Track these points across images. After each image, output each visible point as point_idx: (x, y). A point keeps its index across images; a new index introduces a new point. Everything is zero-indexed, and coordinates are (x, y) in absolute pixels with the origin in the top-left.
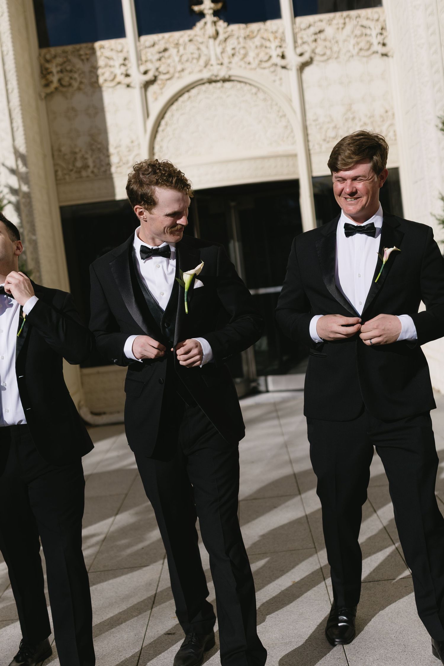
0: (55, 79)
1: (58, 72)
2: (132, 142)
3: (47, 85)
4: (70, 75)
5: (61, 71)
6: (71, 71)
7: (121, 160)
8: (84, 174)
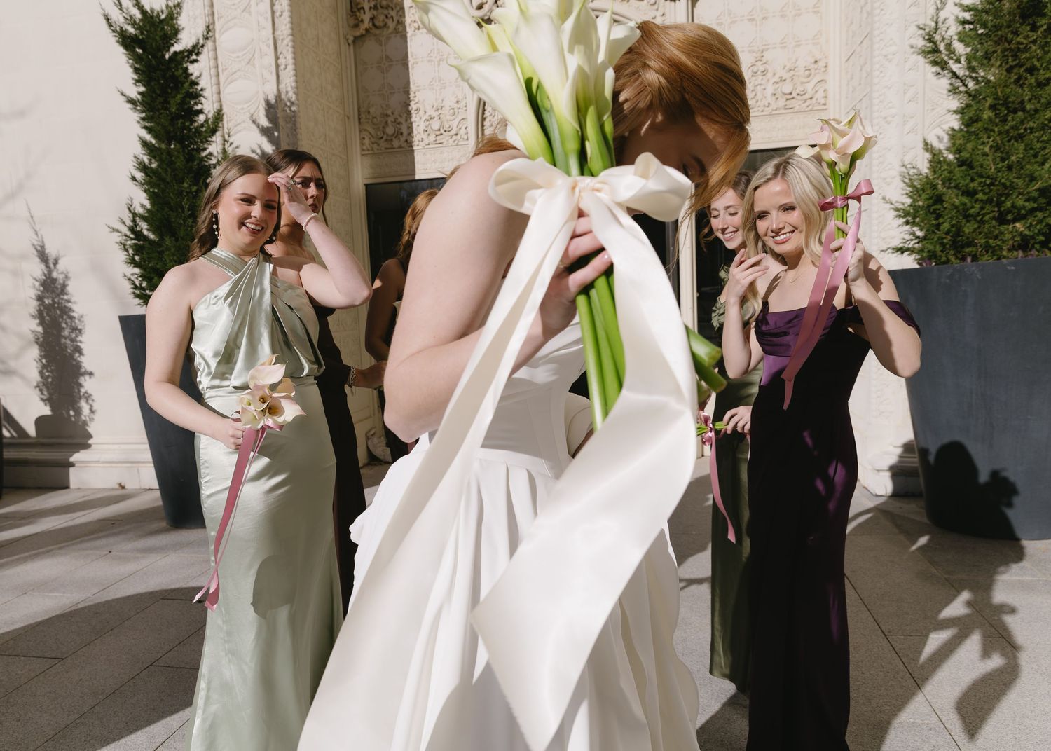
0: (366, 17)
1: (371, 8)
2: (457, 102)
3: (356, 26)
4: (386, 12)
5: (375, 7)
6: (387, 7)
7: (442, 125)
8: (396, 143)
